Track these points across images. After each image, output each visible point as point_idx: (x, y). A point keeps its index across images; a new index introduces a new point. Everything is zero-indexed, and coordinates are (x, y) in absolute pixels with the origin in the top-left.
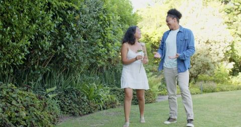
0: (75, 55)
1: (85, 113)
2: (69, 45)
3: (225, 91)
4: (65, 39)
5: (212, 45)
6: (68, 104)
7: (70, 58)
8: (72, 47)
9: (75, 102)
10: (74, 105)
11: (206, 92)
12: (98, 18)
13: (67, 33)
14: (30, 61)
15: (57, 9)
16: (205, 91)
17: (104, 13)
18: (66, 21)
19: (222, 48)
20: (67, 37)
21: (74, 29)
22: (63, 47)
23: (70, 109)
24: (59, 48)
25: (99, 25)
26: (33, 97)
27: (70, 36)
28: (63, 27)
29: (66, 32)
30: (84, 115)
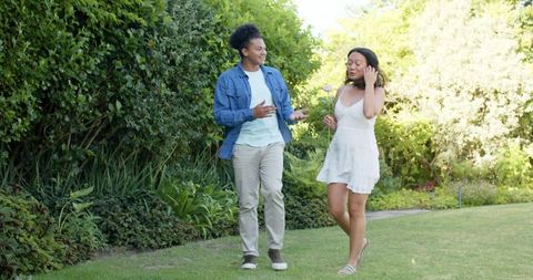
0: (151, 122)
1: (164, 243)
2: (132, 100)
3: (518, 202)
4: (123, 88)
5: (488, 99)
6: (126, 225)
7: (138, 128)
8: (142, 106)
9: (144, 221)
10: (139, 227)
11: (470, 204)
12: (203, 43)
13: (128, 77)
14: (48, 135)
15: (103, 26)
16: (468, 203)
17: (218, 33)
18: (123, 52)
19: (513, 106)
20: (129, 84)
21: (143, 67)
22: (119, 105)
23: (130, 236)
24: (111, 107)
25: (204, 59)
26: (18, 207)
27: (135, 82)
28: (119, 64)
29: (125, 74)
30: (160, 247)
